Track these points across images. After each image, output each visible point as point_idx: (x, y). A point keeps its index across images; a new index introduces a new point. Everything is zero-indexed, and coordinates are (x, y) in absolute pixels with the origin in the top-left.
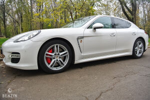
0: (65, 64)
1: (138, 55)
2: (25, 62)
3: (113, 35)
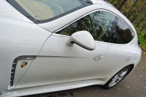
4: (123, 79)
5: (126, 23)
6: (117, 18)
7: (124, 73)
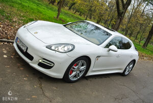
0: (80, 76)
1: (126, 73)
2: (54, 71)
3: (118, 56)
4: (132, 70)
5: (126, 39)
6: (122, 38)
7: (131, 66)
